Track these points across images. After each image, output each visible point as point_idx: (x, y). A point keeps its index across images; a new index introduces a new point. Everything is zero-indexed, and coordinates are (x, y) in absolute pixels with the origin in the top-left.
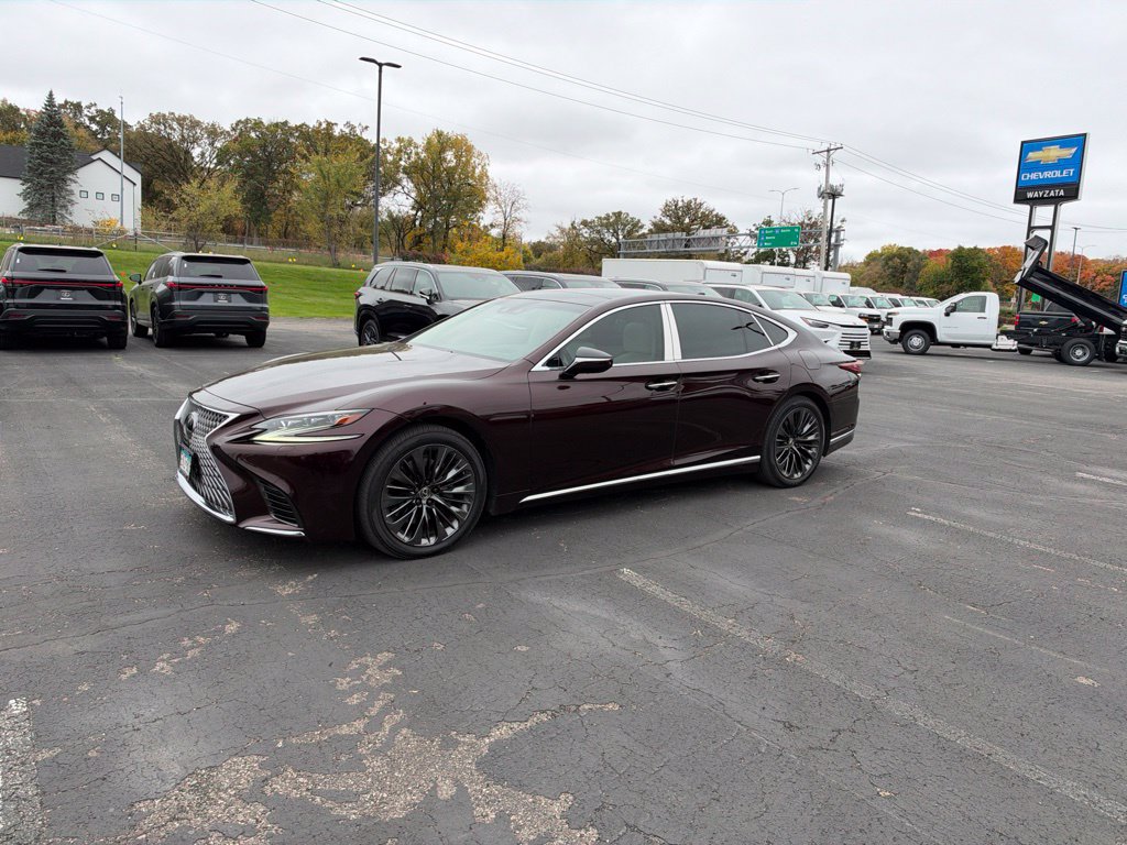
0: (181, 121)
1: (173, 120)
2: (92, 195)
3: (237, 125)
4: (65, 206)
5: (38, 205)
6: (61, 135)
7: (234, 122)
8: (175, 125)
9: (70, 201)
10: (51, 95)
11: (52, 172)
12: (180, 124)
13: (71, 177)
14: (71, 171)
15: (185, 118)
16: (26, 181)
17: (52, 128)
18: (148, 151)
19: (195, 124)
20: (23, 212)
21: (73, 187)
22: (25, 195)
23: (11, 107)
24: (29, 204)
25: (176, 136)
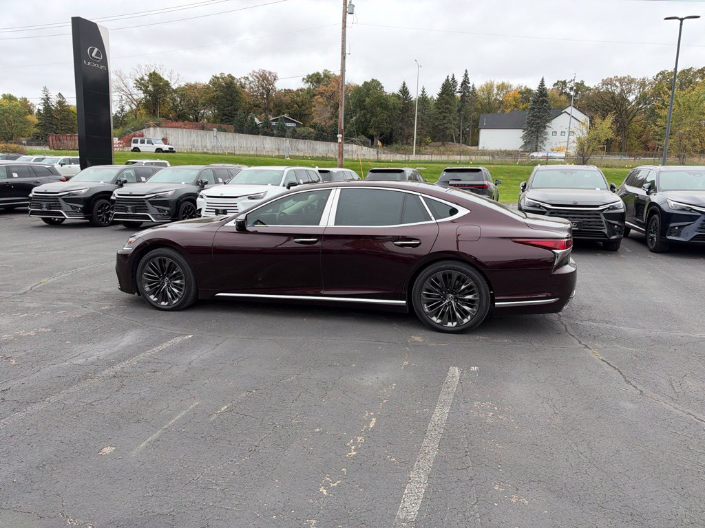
0: (621, 81)
1: (616, 81)
2: (559, 134)
3: (657, 76)
4: (542, 142)
5: (529, 142)
6: (545, 101)
7: (655, 75)
8: (618, 84)
9: (545, 139)
10: (543, 79)
11: (538, 123)
12: (620, 83)
13: (548, 124)
14: (548, 121)
15: (625, 78)
16: (525, 129)
17: (541, 98)
18: (599, 103)
19: (631, 81)
20: (522, 146)
21: (548, 130)
22: (524, 137)
23: (527, 89)
24: (525, 142)
25: (617, 91)
